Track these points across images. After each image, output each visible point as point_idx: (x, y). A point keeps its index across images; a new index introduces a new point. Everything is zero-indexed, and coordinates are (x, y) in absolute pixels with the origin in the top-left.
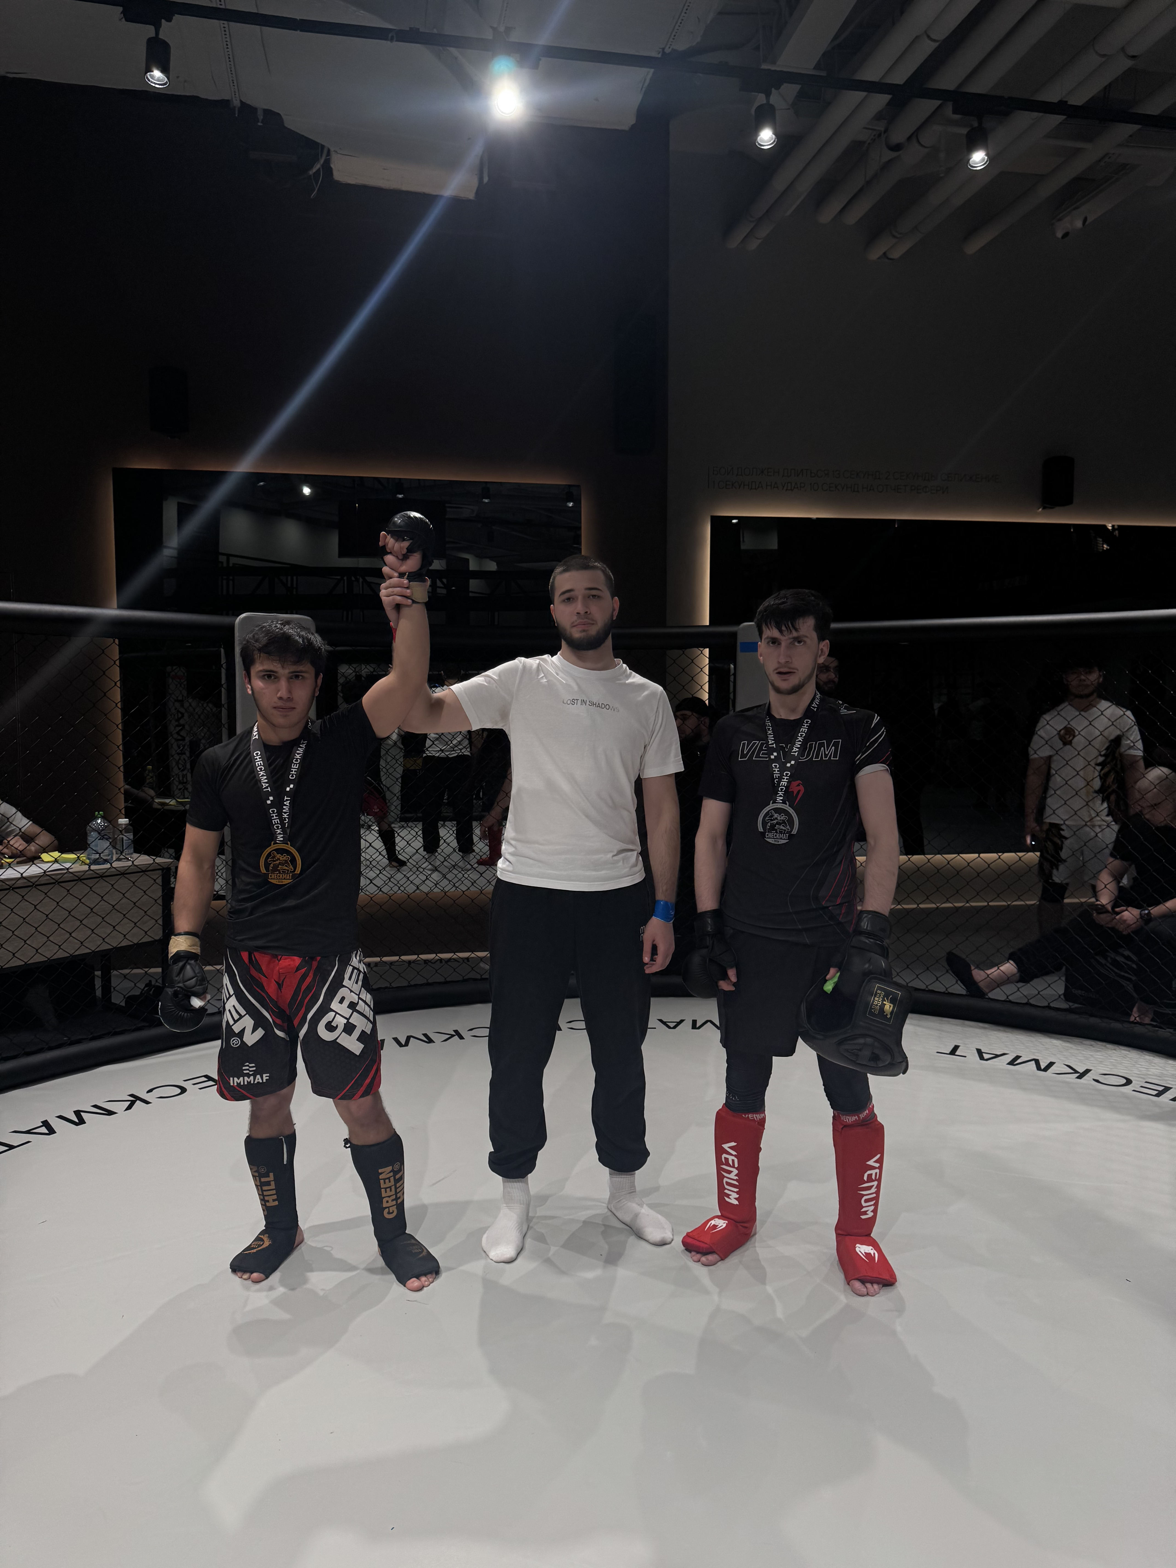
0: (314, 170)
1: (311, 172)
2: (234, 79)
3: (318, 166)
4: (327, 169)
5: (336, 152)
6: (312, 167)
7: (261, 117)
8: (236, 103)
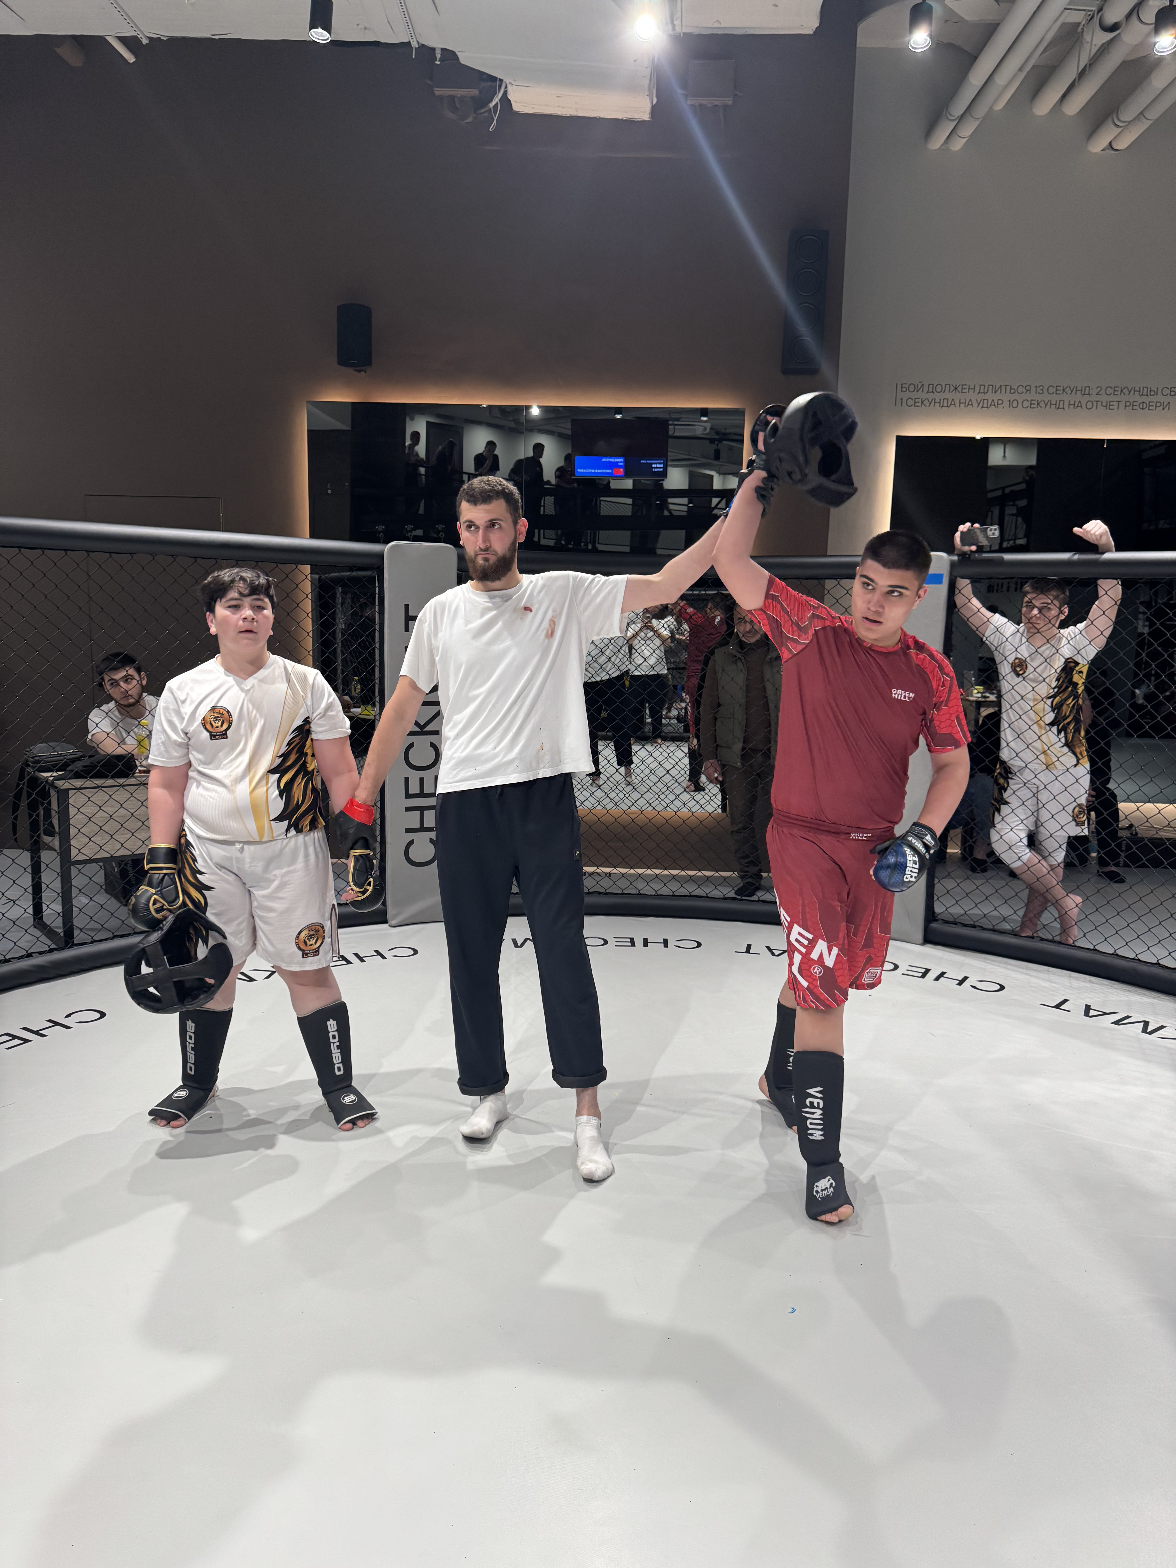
0: (494, 103)
1: (492, 105)
2: (408, 21)
3: (496, 100)
4: (506, 101)
5: (510, 83)
6: (491, 101)
7: (438, 56)
8: (414, 44)
